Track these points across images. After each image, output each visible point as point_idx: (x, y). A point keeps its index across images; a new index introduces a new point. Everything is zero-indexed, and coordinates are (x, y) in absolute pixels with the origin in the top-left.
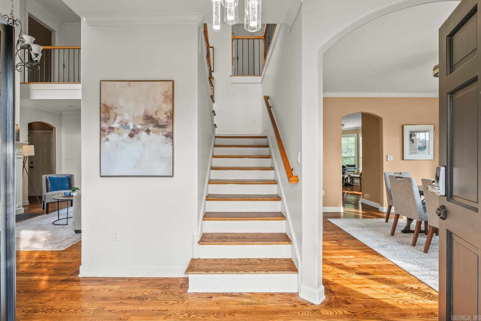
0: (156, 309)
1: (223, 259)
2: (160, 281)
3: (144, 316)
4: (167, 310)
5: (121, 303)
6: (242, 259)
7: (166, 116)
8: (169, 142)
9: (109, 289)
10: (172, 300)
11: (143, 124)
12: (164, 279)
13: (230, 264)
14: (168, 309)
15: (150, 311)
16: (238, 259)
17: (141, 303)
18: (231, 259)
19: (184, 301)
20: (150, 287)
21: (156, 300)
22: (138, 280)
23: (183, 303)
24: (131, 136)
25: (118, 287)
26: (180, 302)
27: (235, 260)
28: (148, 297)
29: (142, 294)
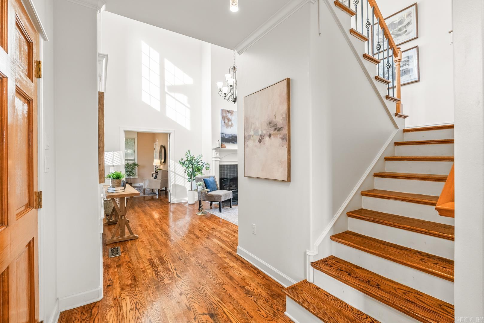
0: (247, 310)
1: (337, 299)
2: (276, 287)
3: (235, 309)
4: (252, 317)
5: (235, 288)
6: (363, 315)
7: (282, 118)
8: (285, 145)
9: (240, 272)
10: (266, 311)
11: (267, 129)
12: (281, 287)
13: (339, 312)
14: (255, 317)
15: (243, 308)
16: (358, 311)
17: (245, 297)
18: (347, 306)
19: (272, 320)
20: (264, 287)
21: (256, 302)
22: (263, 276)
23: (270, 321)
24: (260, 141)
25: (247, 274)
26: (268, 318)
27: (352, 310)
28: (253, 295)
29: (253, 290)
